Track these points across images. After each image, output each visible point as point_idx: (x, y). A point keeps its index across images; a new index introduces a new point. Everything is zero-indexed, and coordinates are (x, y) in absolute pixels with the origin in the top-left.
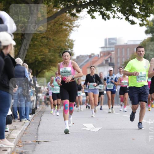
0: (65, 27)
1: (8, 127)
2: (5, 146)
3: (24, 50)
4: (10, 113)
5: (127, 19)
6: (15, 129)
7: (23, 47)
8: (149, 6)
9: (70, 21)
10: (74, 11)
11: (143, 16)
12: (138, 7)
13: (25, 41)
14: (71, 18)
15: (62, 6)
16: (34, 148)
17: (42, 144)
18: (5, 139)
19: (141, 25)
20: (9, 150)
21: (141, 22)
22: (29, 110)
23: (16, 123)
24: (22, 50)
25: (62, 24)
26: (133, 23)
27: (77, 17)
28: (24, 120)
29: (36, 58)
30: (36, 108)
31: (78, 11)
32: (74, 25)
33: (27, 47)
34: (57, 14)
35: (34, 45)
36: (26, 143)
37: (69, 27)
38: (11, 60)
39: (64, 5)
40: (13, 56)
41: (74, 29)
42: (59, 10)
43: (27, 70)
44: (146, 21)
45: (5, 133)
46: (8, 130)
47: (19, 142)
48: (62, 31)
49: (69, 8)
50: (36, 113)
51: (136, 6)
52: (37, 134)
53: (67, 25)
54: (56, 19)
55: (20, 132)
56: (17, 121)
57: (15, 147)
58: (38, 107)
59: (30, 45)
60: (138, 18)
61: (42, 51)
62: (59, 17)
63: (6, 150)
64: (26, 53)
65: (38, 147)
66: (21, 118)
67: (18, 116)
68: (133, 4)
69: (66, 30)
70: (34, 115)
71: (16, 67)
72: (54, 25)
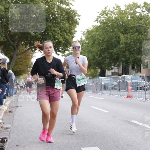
0: (29, 57)
1: (4, 100)
2: (3, 108)
3: (12, 66)
4: (5, 93)
5: (56, 53)
6: (8, 101)
7: (11, 65)
8: (66, 47)
9: (32, 54)
10: (33, 50)
11: (63, 52)
12: (61, 48)
13: (12, 63)
14: (32, 53)
15: (28, 47)
16: (16, 109)
17: (19, 108)
18: (3, 105)
19: (62, 56)
20: (5, 110)
21: (62, 55)
22: (13, 92)
23: (8, 98)
24: (11, 66)
25: (28, 55)
26: (58, 55)
27: (35, 52)
28: (11, 97)
29: (17, 70)
30: (17, 92)
31: (36, 50)
32: (34, 56)
33: (13, 65)
34: (26, 51)
35: (16, 64)
36: (12, 107)
37: (31, 56)
38: (6, 71)
39: (29, 47)
40: (7, 69)
41: (33, 57)
42: (27, 49)
43: (13, 75)
44: (64, 54)
45: (3, 103)
46: (4, 101)
47: (9, 106)
48: (28, 58)
49: (31, 48)
50: (17, 94)
51: (60, 48)
52: (17, 103)
53: (30, 56)
54: (26, 53)
55: (9, 102)
56: (8, 97)
57: (7, 109)
58: (18, 91)
59: (14, 64)
60: (61, 53)
61: (19, 67)
62: (27, 52)
63: (3, 110)
64: (12, 67)
65: (18, 109)
66: (10, 96)
67: (9, 95)
68: (59, 47)
69: (30, 58)
70: (16, 95)
71: (8, 74)
72: (25, 55)
